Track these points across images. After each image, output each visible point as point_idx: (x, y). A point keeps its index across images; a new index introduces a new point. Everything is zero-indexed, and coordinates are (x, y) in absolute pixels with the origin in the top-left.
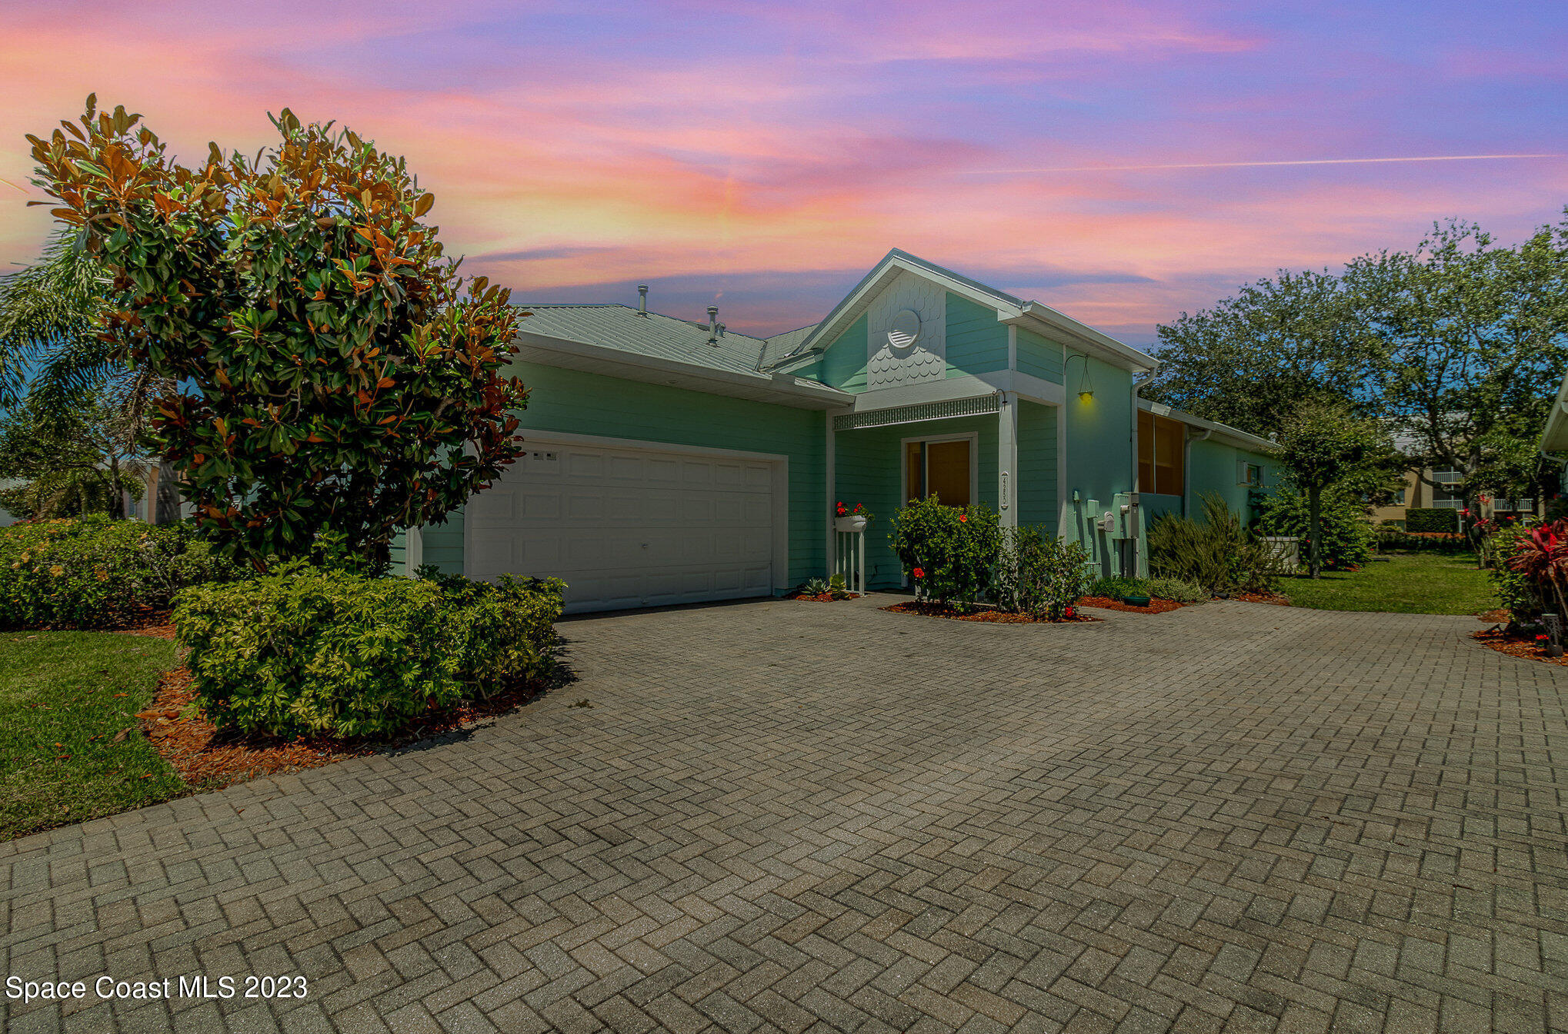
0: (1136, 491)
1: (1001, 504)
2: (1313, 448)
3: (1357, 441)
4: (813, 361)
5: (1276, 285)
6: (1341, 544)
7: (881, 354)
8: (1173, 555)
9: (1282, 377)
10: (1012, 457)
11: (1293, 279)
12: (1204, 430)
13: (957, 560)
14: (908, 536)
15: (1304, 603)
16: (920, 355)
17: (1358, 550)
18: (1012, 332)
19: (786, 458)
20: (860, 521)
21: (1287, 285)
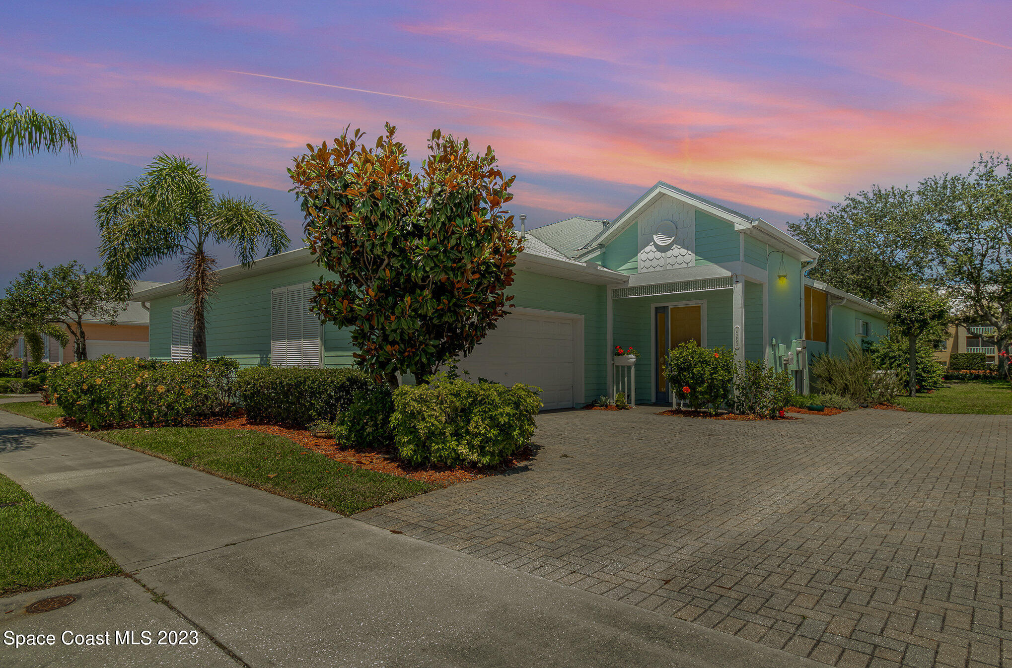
0: (804, 338)
1: (735, 347)
2: (913, 310)
3: (941, 306)
4: (599, 253)
5: (871, 196)
6: (924, 375)
7: (648, 249)
8: (830, 380)
9: (875, 260)
10: (742, 317)
11: (883, 192)
12: (841, 298)
13: (712, 382)
14: (679, 367)
15: (917, 410)
16: (677, 250)
17: (935, 379)
18: (742, 236)
19: (582, 317)
20: (632, 358)
21: (879, 196)
